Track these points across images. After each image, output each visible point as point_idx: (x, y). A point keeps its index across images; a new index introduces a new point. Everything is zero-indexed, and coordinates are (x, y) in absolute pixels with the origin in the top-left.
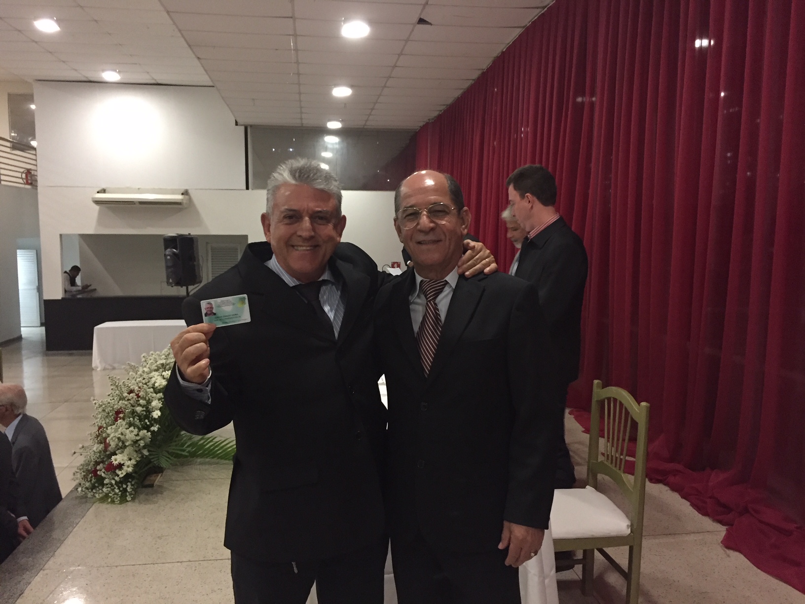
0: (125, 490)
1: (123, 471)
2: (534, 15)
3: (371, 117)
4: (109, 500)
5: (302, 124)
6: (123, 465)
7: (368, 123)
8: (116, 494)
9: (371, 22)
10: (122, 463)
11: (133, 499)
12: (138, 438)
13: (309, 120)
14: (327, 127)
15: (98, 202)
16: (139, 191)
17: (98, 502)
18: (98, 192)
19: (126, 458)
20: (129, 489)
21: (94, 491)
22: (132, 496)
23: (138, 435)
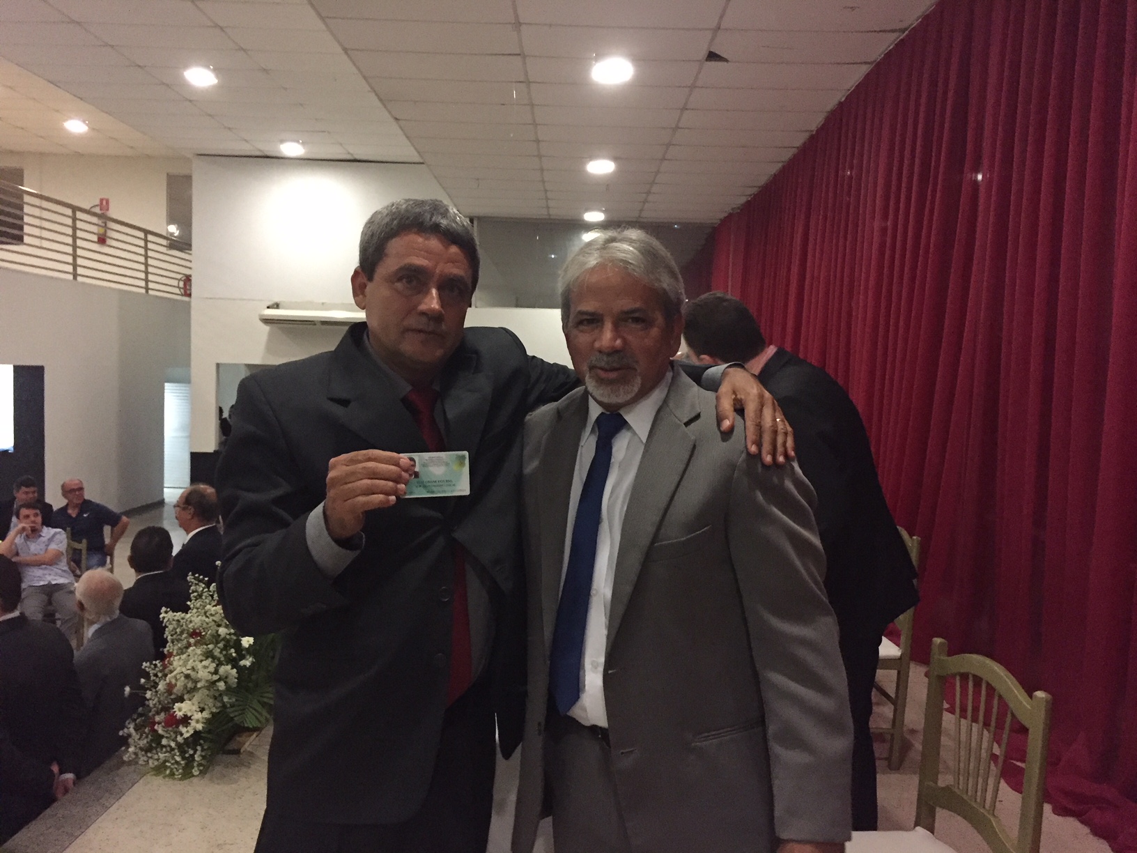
0: (192, 756)
1: (189, 728)
2: (887, 43)
3: (647, 205)
4: (168, 772)
5: (549, 215)
6: (190, 718)
7: (644, 214)
8: (177, 762)
9: (637, 59)
10: (189, 714)
11: (202, 773)
12: (216, 677)
13: (559, 210)
14: (583, 220)
15: (267, 321)
16: (324, 306)
17: (152, 773)
18: (268, 307)
19: (195, 708)
20: (197, 758)
21: (149, 755)
22: (201, 768)
23: (216, 672)
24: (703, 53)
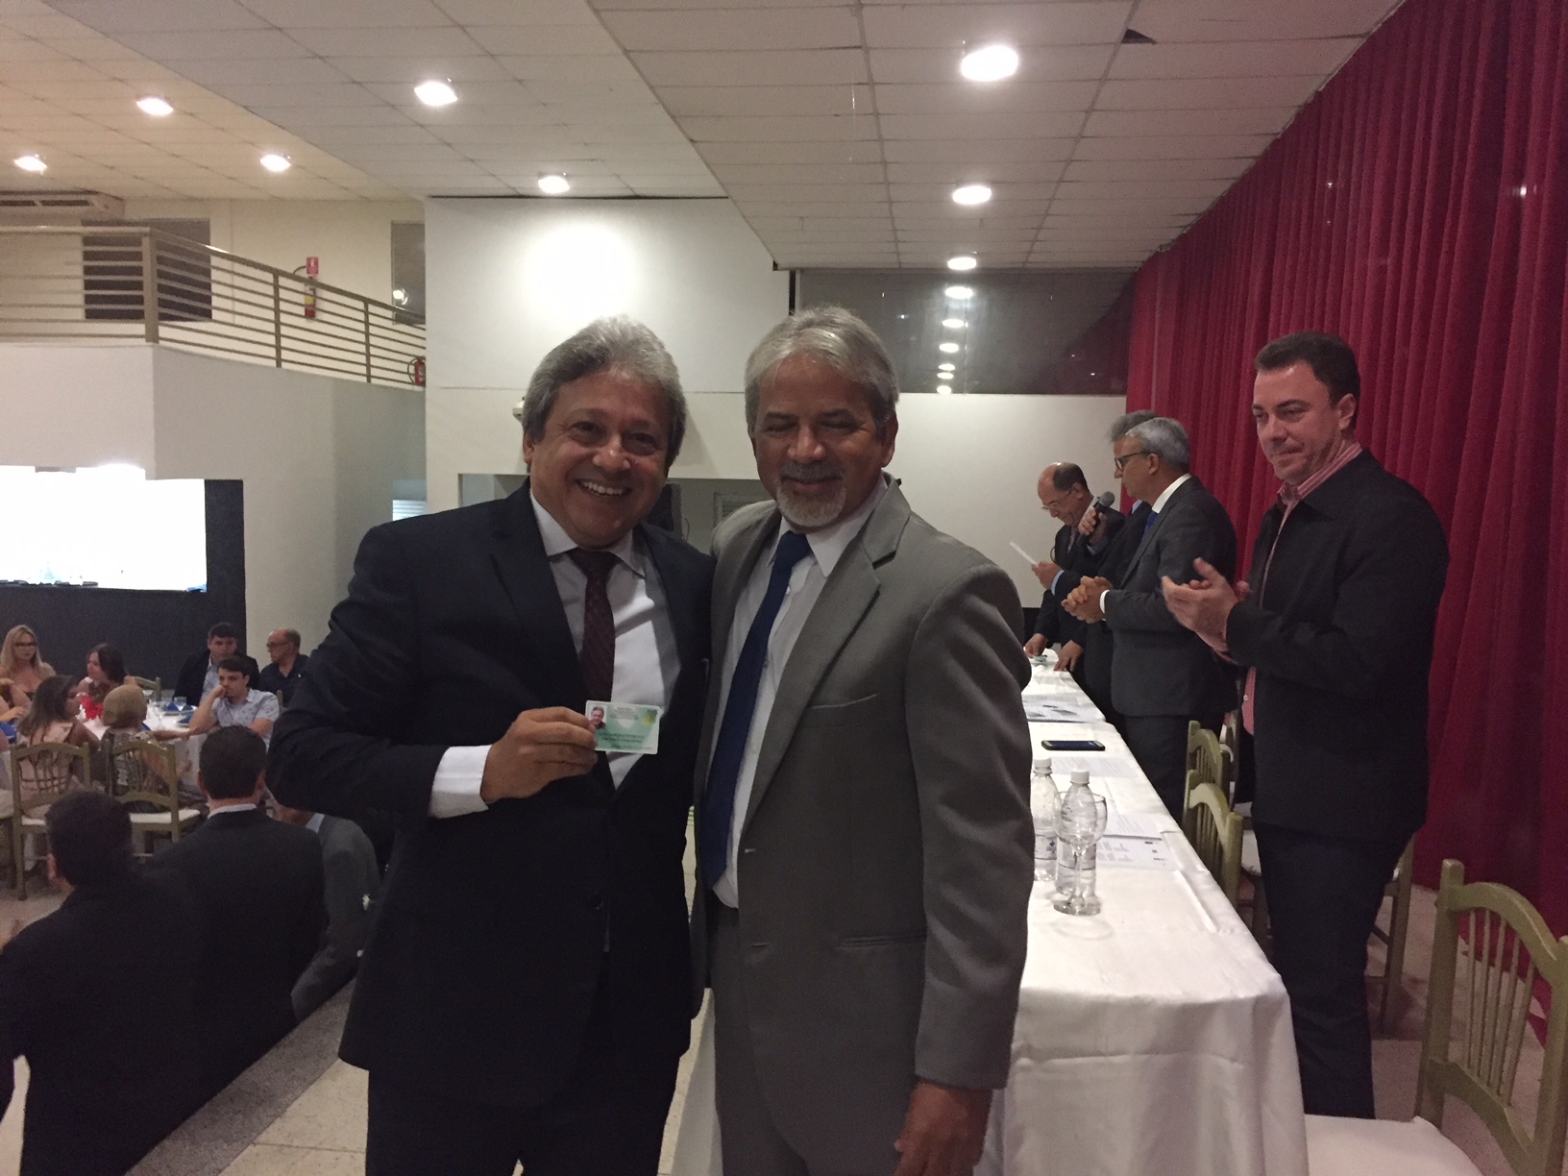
3: (1037, 246)
5: (900, 263)
7: (1031, 259)
13: (912, 256)
14: (946, 269)
24: (1118, 33)
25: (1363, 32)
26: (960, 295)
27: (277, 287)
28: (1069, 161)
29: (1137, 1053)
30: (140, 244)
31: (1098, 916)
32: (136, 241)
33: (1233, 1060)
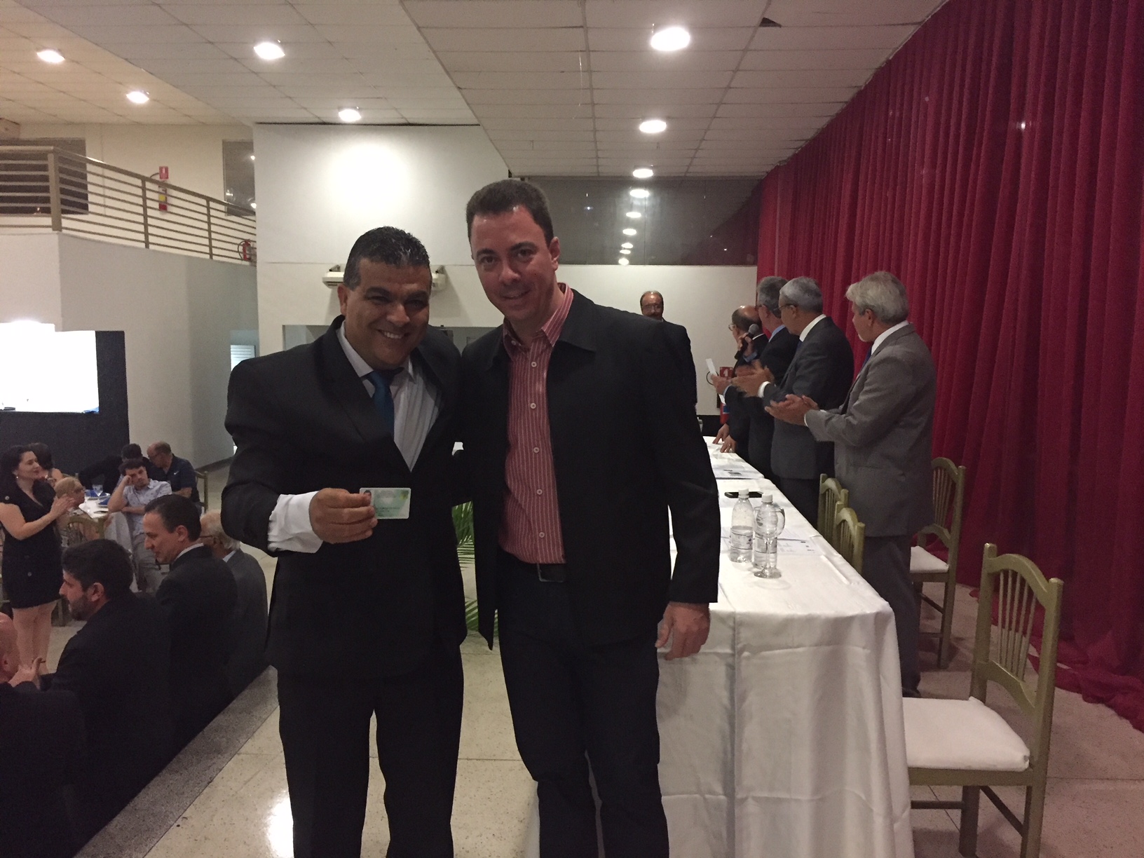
2: (933, 5)
3: (695, 161)
5: (598, 172)
7: (691, 169)
9: (694, 28)
13: (609, 168)
14: (632, 177)
15: (329, 283)
18: (331, 270)
24: (758, 20)
25: (919, 20)
26: (640, 195)
27: (144, 189)
28: (720, 104)
29: (811, 646)
30: (46, 159)
31: (780, 578)
32: (43, 156)
33: (864, 648)
